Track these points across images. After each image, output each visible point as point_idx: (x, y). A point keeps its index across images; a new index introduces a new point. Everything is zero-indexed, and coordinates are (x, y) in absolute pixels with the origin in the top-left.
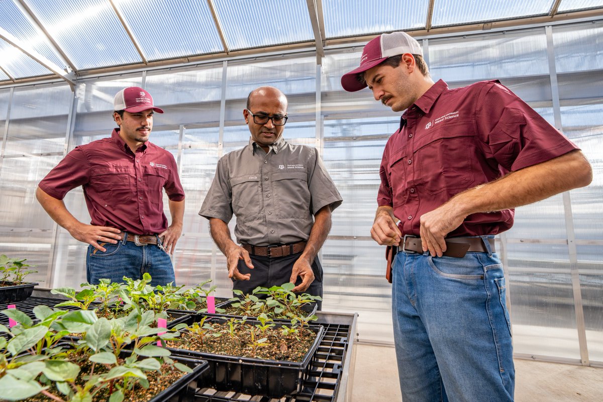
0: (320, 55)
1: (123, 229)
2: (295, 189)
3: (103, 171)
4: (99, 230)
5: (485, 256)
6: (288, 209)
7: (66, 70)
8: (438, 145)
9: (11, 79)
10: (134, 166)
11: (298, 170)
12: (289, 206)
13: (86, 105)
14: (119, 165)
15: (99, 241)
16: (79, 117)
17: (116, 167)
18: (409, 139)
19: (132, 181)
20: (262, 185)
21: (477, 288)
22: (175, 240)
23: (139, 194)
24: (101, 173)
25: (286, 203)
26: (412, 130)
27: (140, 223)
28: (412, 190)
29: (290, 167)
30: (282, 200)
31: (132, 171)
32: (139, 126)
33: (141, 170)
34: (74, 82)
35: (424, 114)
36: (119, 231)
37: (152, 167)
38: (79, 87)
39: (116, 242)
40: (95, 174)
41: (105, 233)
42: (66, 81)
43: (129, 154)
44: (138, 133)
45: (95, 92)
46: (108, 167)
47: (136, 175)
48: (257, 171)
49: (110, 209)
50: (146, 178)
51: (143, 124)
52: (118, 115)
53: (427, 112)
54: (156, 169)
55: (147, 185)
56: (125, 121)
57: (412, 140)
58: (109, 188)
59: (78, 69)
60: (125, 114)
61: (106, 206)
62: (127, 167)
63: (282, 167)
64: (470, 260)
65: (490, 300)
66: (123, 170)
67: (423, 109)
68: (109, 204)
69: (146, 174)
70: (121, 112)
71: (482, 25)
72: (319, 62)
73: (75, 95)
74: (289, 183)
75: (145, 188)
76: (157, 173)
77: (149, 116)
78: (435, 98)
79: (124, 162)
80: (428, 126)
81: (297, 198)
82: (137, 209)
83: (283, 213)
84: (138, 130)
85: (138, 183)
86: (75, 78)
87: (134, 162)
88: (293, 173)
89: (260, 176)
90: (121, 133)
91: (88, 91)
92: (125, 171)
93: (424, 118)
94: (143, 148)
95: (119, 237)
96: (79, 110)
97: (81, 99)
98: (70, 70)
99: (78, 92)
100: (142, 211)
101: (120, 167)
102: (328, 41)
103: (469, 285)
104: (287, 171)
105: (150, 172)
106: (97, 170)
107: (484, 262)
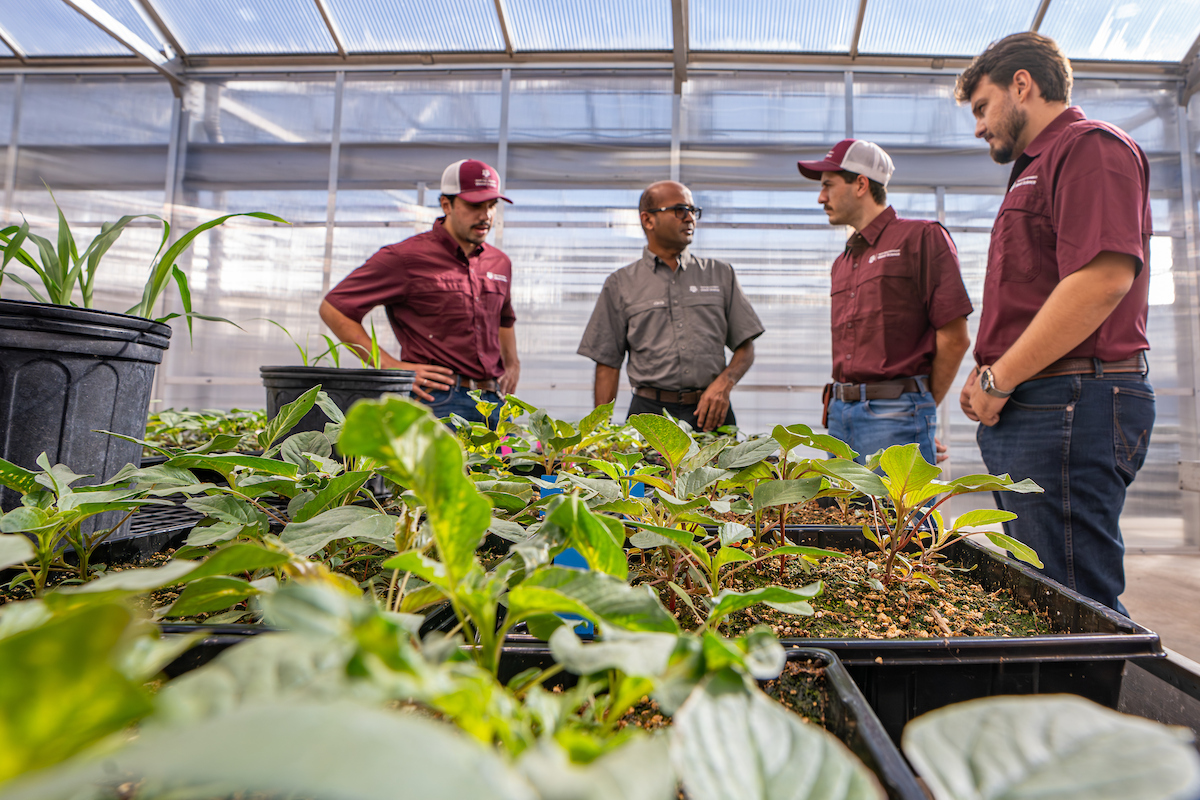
0: (680, 76)
1: (456, 371)
2: (712, 317)
3: (427, 287)
4: (422, 371)
5: (917, 395)
6: (704, 342)
7: (163, 53)
8: (878, 281)
9: (17, 56)
10: (469, 279)
11: (713, 293)
12: (705, 340)
13: (208, 127)
14: (447, 278)
15: (423, 387)
16: (194, 150)
17: (446, 281)
18: (854, 269)
19: (467, 301)
20: (671, 312)
21: (908, 423)
22: (514, 386)
23: (476, 320)
24: (426, 289)
25: (702, 335)
26: (858, 260)
27: (479, 363)
28: (850, 325)
29: (705, 289)
30: (697, 332)
31: (466, 285)
32: (477, 222)
33: (478, 284)
34: (180, 79)
35: (869, 246)
36: (450, 372)
37: (491, 280)
38: (188, 89)
39: (447, 388)
40: (416, 291)
41: (432, 375)
42: (161, 74)
43: (461, 261)
44: (474, 232)
45: (226, 103)
46: (435, 281)
47: (472, 292)
48: (663, 294)
49: (436, 342)
50: (484, 297)
51: (482, 218)
52: (446, 201)
53: (872, 243)
54: (496, 282)
55: (486, 308)
56: (456, 210)
57: (856, 271)
58: (438, 312)
59: (187, 50)
60: (457, 201)
61: (431, 336)
62: (460, 281)
63: (693, 289)
64: (905, 400)
65: (919, 434)
66: (455, 284)
67: (868, 240)
68: (437, 334)
69: (484, 292)
70: (451, 198)
71: (931, 60)
72: (678, 90)
73: (182, 105)
74: (704, 310)
75: (483, 312)
76: (497, 289)
77: (491, 207)
78: (881, 227)
79: (454, 274)
80: (872, 259)
81: (713, 328)
82: (474, 342)
83: (700, 348)
84: (474, 227)
85: (475, 304)
86: (180, 70)
87: (467, 272)
88: (708, 298)
89: (667, 300)
90: (448, 225)
91: (210, 99)
92: (458, 286)
93: (869, 249)
94: (478, 251)
95: (452, 382)
96: (191, 136)
97: (195, 114)
98: (171, 54)
99: (187, 99)
100: (480, 346)
101: (451, 281)
102: (693, 55)
103: (900, 421)
104: (699, 293)
105: (490, 288)
106: (420, 285)
107: (916, 400)
